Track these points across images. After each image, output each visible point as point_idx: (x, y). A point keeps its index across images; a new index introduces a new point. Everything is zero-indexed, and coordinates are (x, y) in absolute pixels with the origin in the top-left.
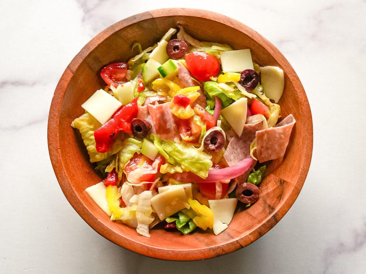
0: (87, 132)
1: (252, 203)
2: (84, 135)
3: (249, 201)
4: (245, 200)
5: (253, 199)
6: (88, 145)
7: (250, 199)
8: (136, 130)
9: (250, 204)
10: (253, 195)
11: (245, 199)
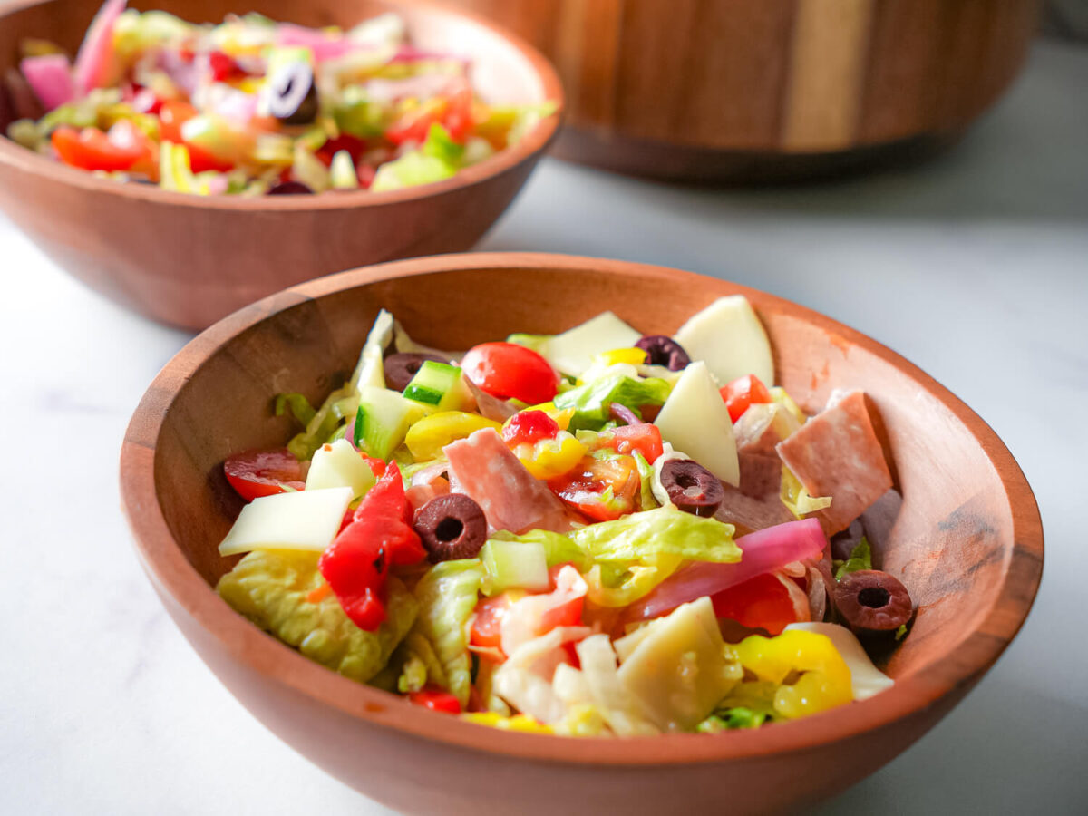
0: (278, 599)
1: (906, 621)
2: (276, 612)
3: (895, 619)
4: (882, 618)
5: (901, 608)
6: (303, 636)
7: (892, 612)
8: (439, 539)
9: (903, 626)
10: (891, 597)
11: (878, 615)
